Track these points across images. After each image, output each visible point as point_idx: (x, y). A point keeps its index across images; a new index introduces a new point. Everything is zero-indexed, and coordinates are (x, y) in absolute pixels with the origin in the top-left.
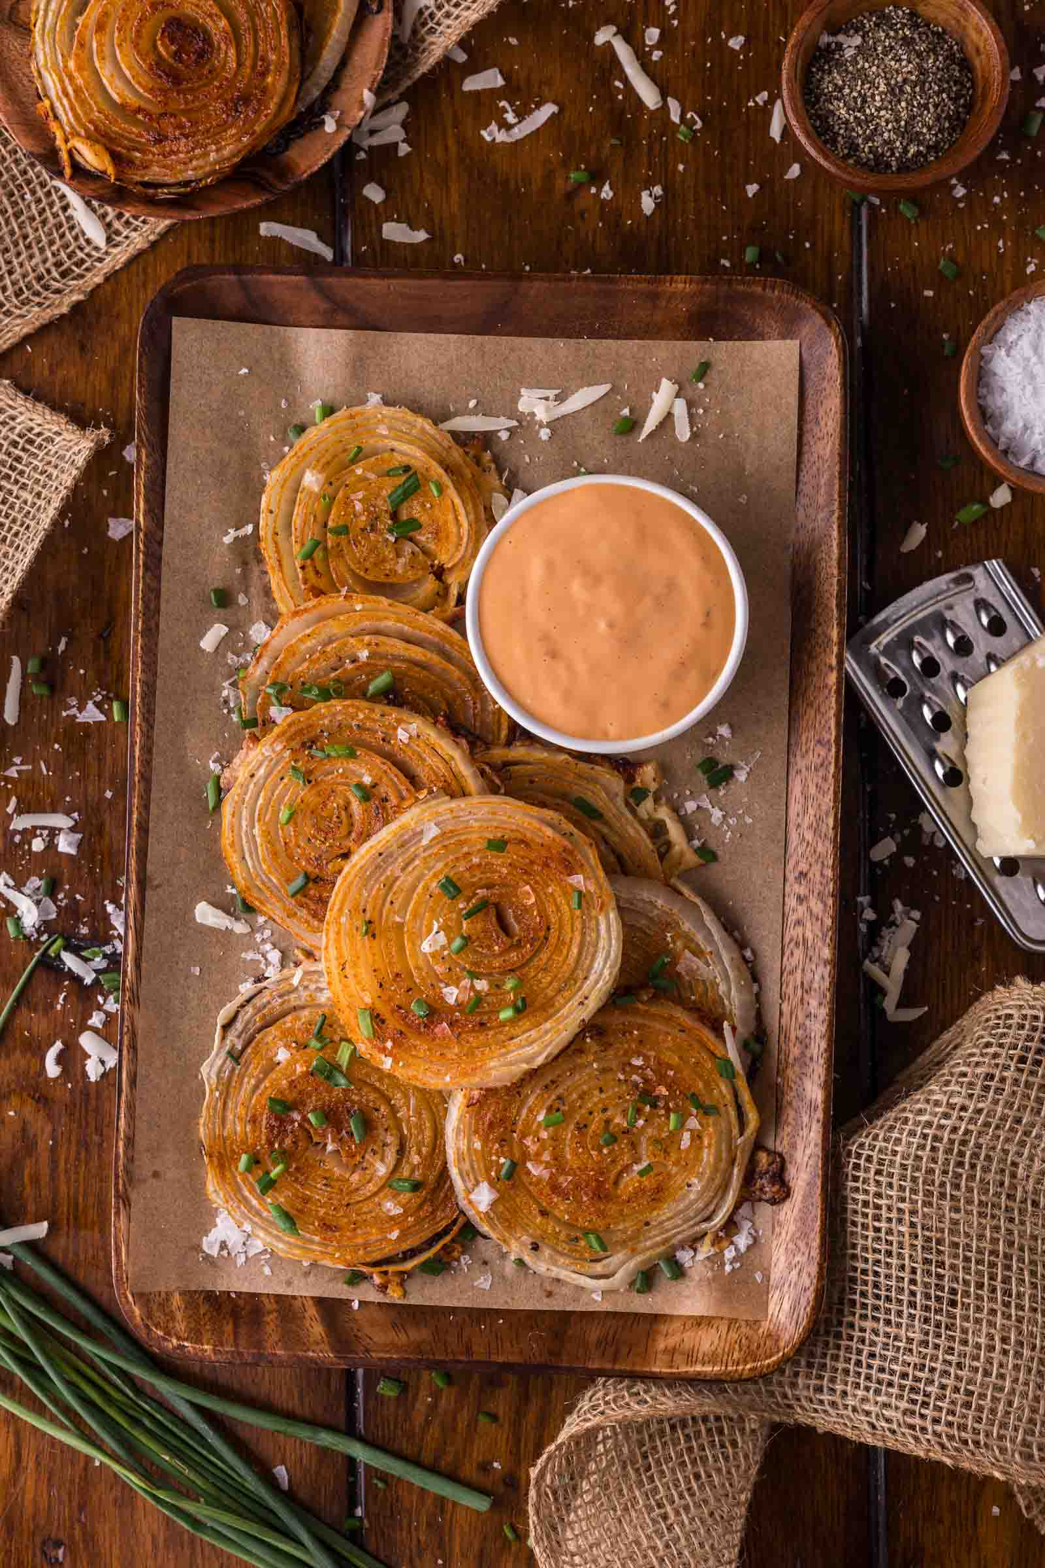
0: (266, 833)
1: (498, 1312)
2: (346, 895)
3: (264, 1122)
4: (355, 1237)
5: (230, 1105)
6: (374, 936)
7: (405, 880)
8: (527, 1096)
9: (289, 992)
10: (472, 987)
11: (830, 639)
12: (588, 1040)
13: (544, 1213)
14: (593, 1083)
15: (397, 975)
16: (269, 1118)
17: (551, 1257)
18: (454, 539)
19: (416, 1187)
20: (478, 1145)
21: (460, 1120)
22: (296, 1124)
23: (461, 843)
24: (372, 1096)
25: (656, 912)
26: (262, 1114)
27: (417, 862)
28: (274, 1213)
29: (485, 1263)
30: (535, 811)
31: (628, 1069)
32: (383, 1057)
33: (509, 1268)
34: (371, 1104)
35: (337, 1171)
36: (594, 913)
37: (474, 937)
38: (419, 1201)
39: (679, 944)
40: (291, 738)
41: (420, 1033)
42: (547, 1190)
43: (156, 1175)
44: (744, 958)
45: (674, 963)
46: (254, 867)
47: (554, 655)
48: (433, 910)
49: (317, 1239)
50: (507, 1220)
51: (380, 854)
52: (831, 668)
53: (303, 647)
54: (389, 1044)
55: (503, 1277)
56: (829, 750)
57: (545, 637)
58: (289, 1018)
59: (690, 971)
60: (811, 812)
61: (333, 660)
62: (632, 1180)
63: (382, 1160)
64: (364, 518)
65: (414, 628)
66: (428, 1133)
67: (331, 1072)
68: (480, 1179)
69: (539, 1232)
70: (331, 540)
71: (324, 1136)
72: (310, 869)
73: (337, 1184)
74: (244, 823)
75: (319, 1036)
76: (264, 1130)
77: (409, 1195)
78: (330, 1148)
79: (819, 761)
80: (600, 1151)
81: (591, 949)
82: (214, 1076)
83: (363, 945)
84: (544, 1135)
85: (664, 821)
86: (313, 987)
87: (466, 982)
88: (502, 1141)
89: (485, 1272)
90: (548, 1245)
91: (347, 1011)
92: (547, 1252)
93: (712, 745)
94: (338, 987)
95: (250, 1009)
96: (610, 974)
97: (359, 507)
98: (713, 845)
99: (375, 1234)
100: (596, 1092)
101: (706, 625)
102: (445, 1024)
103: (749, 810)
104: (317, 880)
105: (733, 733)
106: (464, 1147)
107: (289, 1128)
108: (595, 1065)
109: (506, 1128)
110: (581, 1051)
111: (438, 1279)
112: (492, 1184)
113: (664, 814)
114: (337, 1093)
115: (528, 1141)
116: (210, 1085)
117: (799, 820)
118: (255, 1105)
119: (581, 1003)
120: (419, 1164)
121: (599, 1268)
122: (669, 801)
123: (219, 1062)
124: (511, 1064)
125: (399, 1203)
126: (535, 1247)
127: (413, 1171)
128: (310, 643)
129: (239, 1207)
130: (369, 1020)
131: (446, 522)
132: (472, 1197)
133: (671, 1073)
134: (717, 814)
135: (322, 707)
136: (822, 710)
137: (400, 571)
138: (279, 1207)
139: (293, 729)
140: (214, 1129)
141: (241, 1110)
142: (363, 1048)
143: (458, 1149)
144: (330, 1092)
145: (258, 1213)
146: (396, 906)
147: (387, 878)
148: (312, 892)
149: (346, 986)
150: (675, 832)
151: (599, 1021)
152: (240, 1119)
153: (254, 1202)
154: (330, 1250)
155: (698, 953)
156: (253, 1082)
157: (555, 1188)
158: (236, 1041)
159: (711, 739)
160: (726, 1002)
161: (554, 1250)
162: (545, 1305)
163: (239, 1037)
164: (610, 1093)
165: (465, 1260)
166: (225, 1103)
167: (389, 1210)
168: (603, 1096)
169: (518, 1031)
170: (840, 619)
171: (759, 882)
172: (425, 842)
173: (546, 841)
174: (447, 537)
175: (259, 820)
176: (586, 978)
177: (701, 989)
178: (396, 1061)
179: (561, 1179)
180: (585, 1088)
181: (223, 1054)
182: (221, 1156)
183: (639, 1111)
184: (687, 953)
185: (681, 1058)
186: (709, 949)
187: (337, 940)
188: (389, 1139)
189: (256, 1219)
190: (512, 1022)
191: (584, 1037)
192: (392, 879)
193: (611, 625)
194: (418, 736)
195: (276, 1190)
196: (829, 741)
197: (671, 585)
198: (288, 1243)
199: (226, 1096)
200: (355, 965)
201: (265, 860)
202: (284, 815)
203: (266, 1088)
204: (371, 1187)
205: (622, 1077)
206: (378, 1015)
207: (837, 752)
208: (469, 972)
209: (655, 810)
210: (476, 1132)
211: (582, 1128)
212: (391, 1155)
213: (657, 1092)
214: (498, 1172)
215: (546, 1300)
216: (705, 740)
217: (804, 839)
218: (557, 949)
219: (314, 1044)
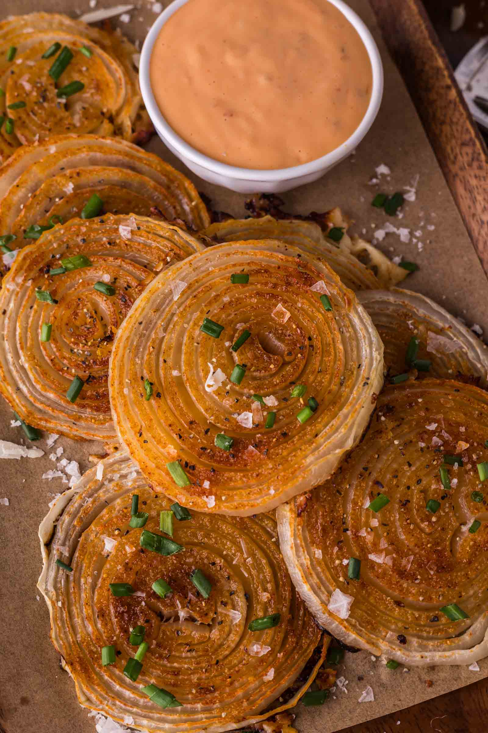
0: (32, 358)
1: (393, 717)
2: (121, 368)
3: (112, 611)
4: (235, 690)
5: (75, 611)
6: (159, 395)
7: (171, 338)
8: (347, 491)
9: (97, 491)
10: (264, 407)
11: (438, 69)
12: (383, 418)
13: (398, 603)
14: (401, 459)
15: (191, 423)
16: (116, 607)
17: (420, 646)
18: (112, 85)
19: (275, 620)
20: (318, 553)
21: (295, 536)
22: (143, 604)
23: (210, 288)
24: (205, 553)
25: (391, 308)
26: (108, 606)
27: (175, 318)
28: (151, 694)
29: (360, 679)
30: (261, 243)
31: (426, 436)
32: (205, 498)
33: (384, 673)
34: (206, 561)
35: (196, 635)
36: (343, 312)
37: (249, 364)
38: (281, 635)
39: (421, 328)
40: (29, 269)
41: (231, 465)
42: (396, 578)
43: (24, 701)
44: (475, 332)
45: (423, 345)
46: (29, 391)
47: (231, 114)
48: (202, 354)
49: (199, 706)
50: (369, 622)
51: (141, 323)
52: (448, 87)
53: (15, 198)
54: (207, 484)
55: (382, 685)
56: (474, 144)
57: (219, 103)
58: (105, 511)
59: (440, 348)
60: (479, 198)
61: (45, 203)
62: (465, 541)
63: (234, 608)
64: (35, 94)
65: (105, 152)
66: (267, 570)
67: (160, 541)
68: (331, 588)
69: (400, 625)
70: (11, 114)
71: (173, 605)
72: (81, 374)
73: (201, 647)
74: (10, 357)
75: (137, 513)
76: (115, 620)
77: (270, 632)
78: (182, 614)
79: (470, 158)
80: (430, 521)
81: (354, 343)
82: (51, 588)
83: (151, 407)
84: (375, 523)
85: (365, 250)
86: (116, 476)
87: (256, 405)
88: (339, 543)
89: (365, 686)
90: (413, 636)
91: (157, 471)
92: (415, 642)
93: (377, 185)
94: (141, 453)
95: (66, 518)
96: (379, 354)
97: (28, 87)
98: (410, 258)
99: (252, 682)
100: (406, 468)
101: (345, 58)
102: (251, 448)
103: (429, 221)
104: (91, 379)
105: (391, 168)
106: (306, 561)
107: (138, 609)
108: (396, 442)
109: (338, 530)
110: (380, 432)
111: (324, 709)
112: (345, 591)
113: (362, 244)
114: (172, 560)
115: (363, 533)
116: (51, 599)
117: (473, 211)
118: (99, 600)
119: (366, 384)
120: (270, 601)
121: (466, 637)
122: (361, 236)
123: (52, 574)
124: (325, 454)
125: (265, 643)
126: (403, 640)
127: (266, 611)
128: (21, 193)
129: (114, 705)
130: (180, 469)
131: (103, 76)
132: (331, 607)
133: (463, 429)
134: (404, 233)
135: (47, 235)
136: (455, 120)
137: (78, 124)
138: (153, 687)
139: (28, 262)
140: (67, 638)
141: (86, 611)
142: (184, 499)
143: (302, 565)
144: (163, 562)
145: (135, 704)
146: (170, 362)
147: (154, 342)
148: (89, 393)
149: (148, 451)
150: (376, 255)
151: (386, 399)
152: (88, 618)
153: (128, 694)
154: (215, 713)
155: (441, 331)
156: (90, 580)
157: (402, 573)
158: (62, 549)
159: (374, 181)
160: (479, 366)
161: (419, 637)
162: (431, 694)
163: (64, 544)
164: (418, 464)
165: (342, 682)
166: (70, 612)
167: (257, 653)
168: (413, 468)
169: (319, 426)
170: (439, 51)
171: (461, 270)
172: (176, 298)
173: (280, 263)
174: (108, 85)
175: (22, 348)
176: (359, 366)
177: (453, 362)
178: (218, 498)
179: (404, 561)
180: (395, 466)
181: (54, 565)
182: (82, 662)
183: (449, 472)
184: (431, 334)
185: (465, 414)
186: (447, 326)
187: (127, 412)
188: (234, 586)
189: (135, 710)
190: (310, 421)
191: (378, 417)
192: (157, 341)
193: (270, 78)
194: (139, 228)
195: (144, 674)
196: (471, 139)
197: (305, 37)
198: (173, 722)
199: (68, 605)
200: (150, 428)
201: (37, 382)
202: (43, 335)
203: (104, 580)
204: (234, 638)
205: (423, 445)
206: (187, 464)
207: (481, 144)
208: (255, 395)
209: (353, 244)
210: (313, 542)
211: (405, 504)
212: (240, 601)
213: (458, 451)
214: (345, 576)
215: (430, 690)
216: (370, 183)
217: (483, 222)
218: (325, 352)
219: (135, 522)
